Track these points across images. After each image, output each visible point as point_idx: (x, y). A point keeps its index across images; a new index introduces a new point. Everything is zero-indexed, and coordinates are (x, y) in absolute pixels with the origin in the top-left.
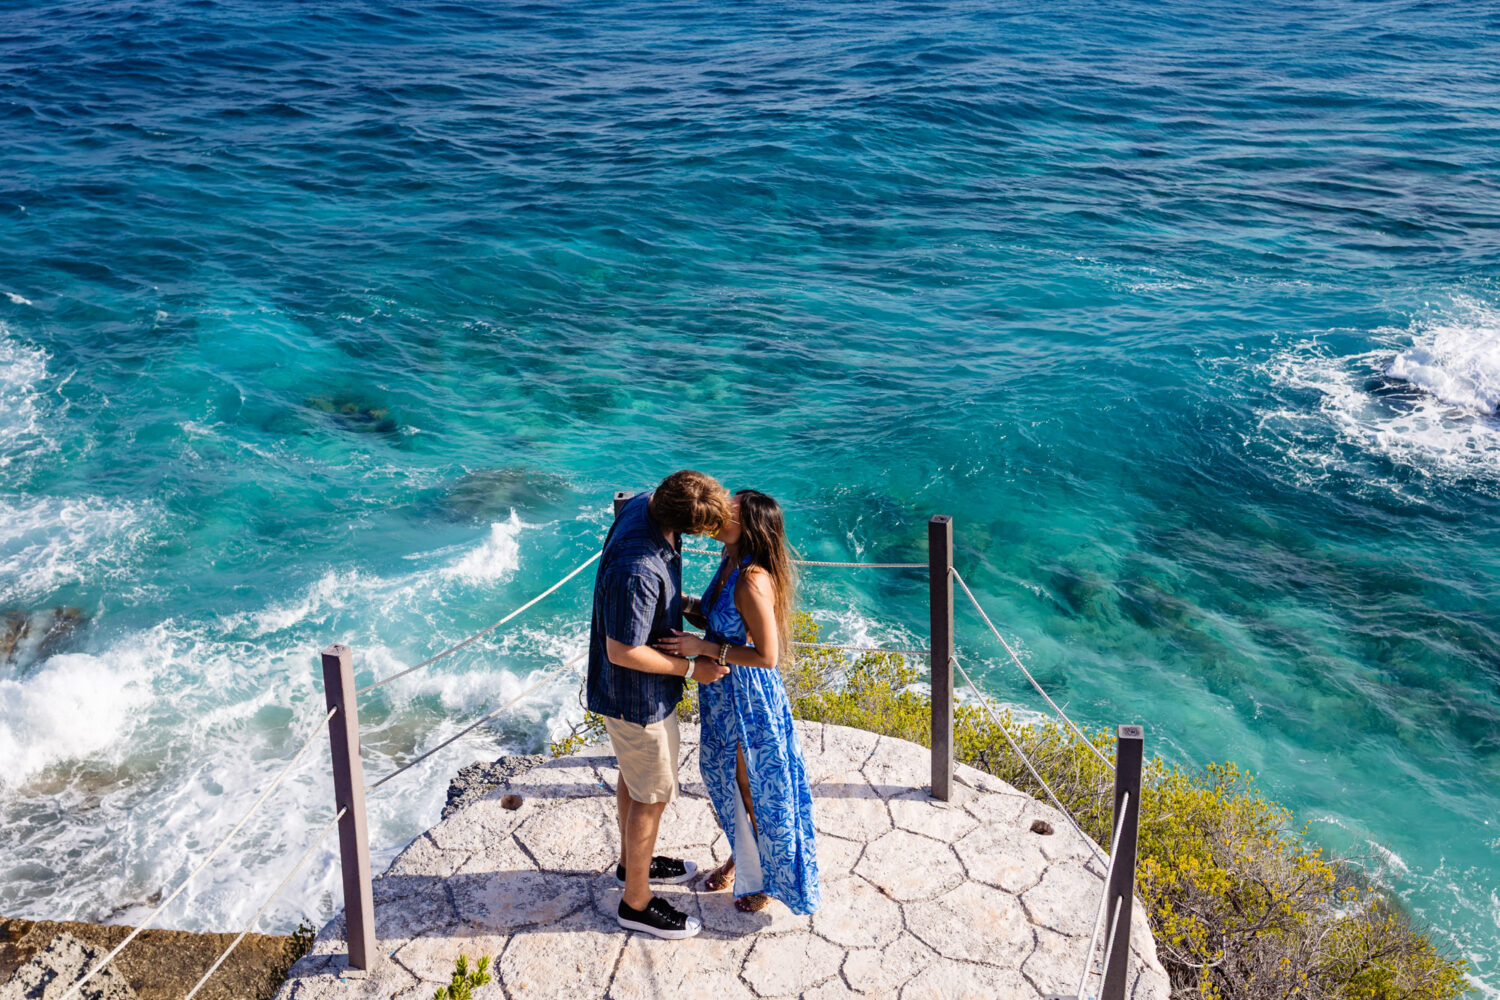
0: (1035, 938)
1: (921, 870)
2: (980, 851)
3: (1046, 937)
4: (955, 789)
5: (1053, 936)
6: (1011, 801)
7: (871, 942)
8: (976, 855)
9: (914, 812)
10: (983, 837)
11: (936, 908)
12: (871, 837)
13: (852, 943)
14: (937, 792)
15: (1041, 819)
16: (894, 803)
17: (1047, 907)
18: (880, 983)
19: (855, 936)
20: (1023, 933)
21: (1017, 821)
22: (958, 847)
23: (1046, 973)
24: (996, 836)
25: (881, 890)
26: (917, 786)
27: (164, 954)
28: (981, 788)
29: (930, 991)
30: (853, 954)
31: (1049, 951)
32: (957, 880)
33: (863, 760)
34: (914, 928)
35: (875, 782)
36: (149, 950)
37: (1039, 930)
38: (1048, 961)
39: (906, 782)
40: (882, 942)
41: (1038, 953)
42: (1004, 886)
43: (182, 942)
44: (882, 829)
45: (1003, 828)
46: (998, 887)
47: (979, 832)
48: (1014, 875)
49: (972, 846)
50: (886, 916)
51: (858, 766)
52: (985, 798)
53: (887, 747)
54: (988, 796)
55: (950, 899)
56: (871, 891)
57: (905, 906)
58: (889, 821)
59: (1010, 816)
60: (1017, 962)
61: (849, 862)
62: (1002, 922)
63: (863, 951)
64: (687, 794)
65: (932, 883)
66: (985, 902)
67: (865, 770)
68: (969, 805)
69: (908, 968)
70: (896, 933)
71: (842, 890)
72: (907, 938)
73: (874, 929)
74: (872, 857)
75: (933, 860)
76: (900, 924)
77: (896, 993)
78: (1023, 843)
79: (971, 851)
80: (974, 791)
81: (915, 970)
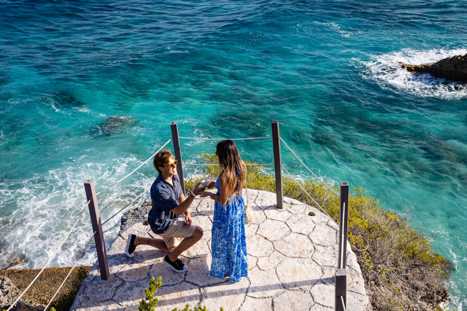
0: (314, 248)
1: (277, 231)
2: (294, 223)
3: (318, 247)
4: (284, 205)
5: (320, 247)
6: (301, 207)
7: (265, 255)
8: (293, 225)
9: (272, 213)
10: (295, 219)
11: (283, 242)
12: (260, 222)
13: (259, 255)
14: (279, 206)
15: (311, 211)
16: (266, 211)
17: (317, 238)
18: (270, 267)
19: (260, 253)
20: (311, 247)
21: (304, 213)
22: (287, 222)
23: (319, 258)
24: (298, 218)
25: (266, 238)
26: (272, 205)
27: (27, 277)
28: (292, 204)
29: (285, 268)
30: (260, 259)
31: (319, 251)
32: (289, 233)
33: (255, 198)
34: (277, 249)
35: (259, 205)
36: (22, 276)
37: (315, 245)
38: (319, 255)
39: (269, 204)
40: (268, 254)
41: (316, 252)
42: (303, 233)
43: (32, 273)
44: (263, 220)
45: (300, 215)
46: (301, 234)
47: (293, 217)
48: (305, 230)
49: (292, 222)
50: (268, 246)
51: (253, 200)
52: (293, 207)
53: (262, 194)
54: (294, 206)
55: (287, 239)
56: (263, 239)
57: (274, 242)
58: (265, 217)
59: (302, 211)
60: (310, 256)
61: (255, 231)
62: (304, 244)
63: (263, 258)
64: (201, 215)
65: (281, 235)
66: (298, 239)
67: (256, 202)
68: (289, 209)
69: (277, 261)
70: (272, 251)
71: (254, 240)
72: (276, 252)
73: (265, 250)
74: (262, 228)
75: (280, 227)
76: (273, 248)
77: (274, 269)
78: (307, 219)
79: (292, 223)
80: (290, 205)
81: (280, 262)
